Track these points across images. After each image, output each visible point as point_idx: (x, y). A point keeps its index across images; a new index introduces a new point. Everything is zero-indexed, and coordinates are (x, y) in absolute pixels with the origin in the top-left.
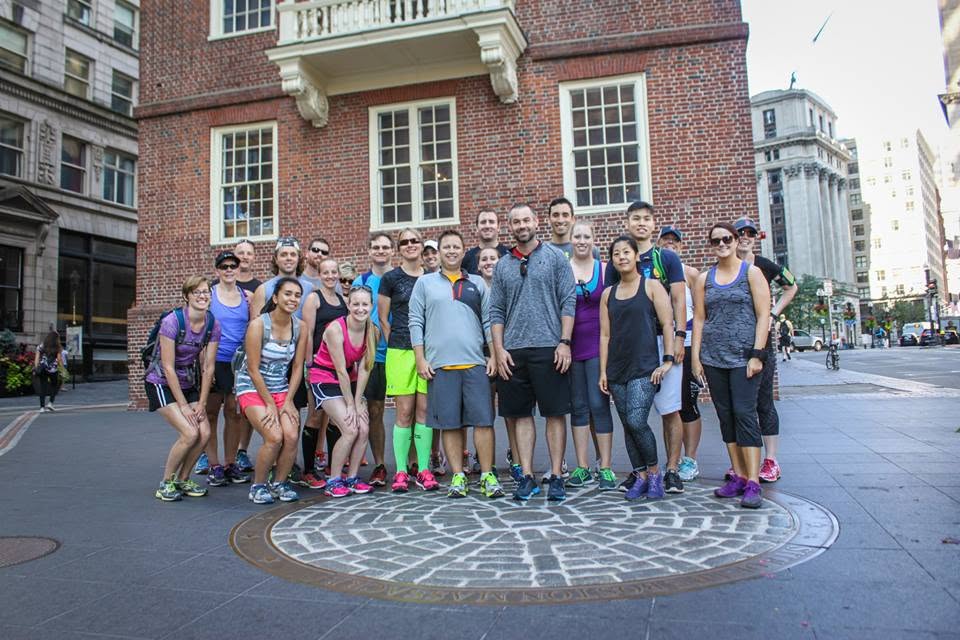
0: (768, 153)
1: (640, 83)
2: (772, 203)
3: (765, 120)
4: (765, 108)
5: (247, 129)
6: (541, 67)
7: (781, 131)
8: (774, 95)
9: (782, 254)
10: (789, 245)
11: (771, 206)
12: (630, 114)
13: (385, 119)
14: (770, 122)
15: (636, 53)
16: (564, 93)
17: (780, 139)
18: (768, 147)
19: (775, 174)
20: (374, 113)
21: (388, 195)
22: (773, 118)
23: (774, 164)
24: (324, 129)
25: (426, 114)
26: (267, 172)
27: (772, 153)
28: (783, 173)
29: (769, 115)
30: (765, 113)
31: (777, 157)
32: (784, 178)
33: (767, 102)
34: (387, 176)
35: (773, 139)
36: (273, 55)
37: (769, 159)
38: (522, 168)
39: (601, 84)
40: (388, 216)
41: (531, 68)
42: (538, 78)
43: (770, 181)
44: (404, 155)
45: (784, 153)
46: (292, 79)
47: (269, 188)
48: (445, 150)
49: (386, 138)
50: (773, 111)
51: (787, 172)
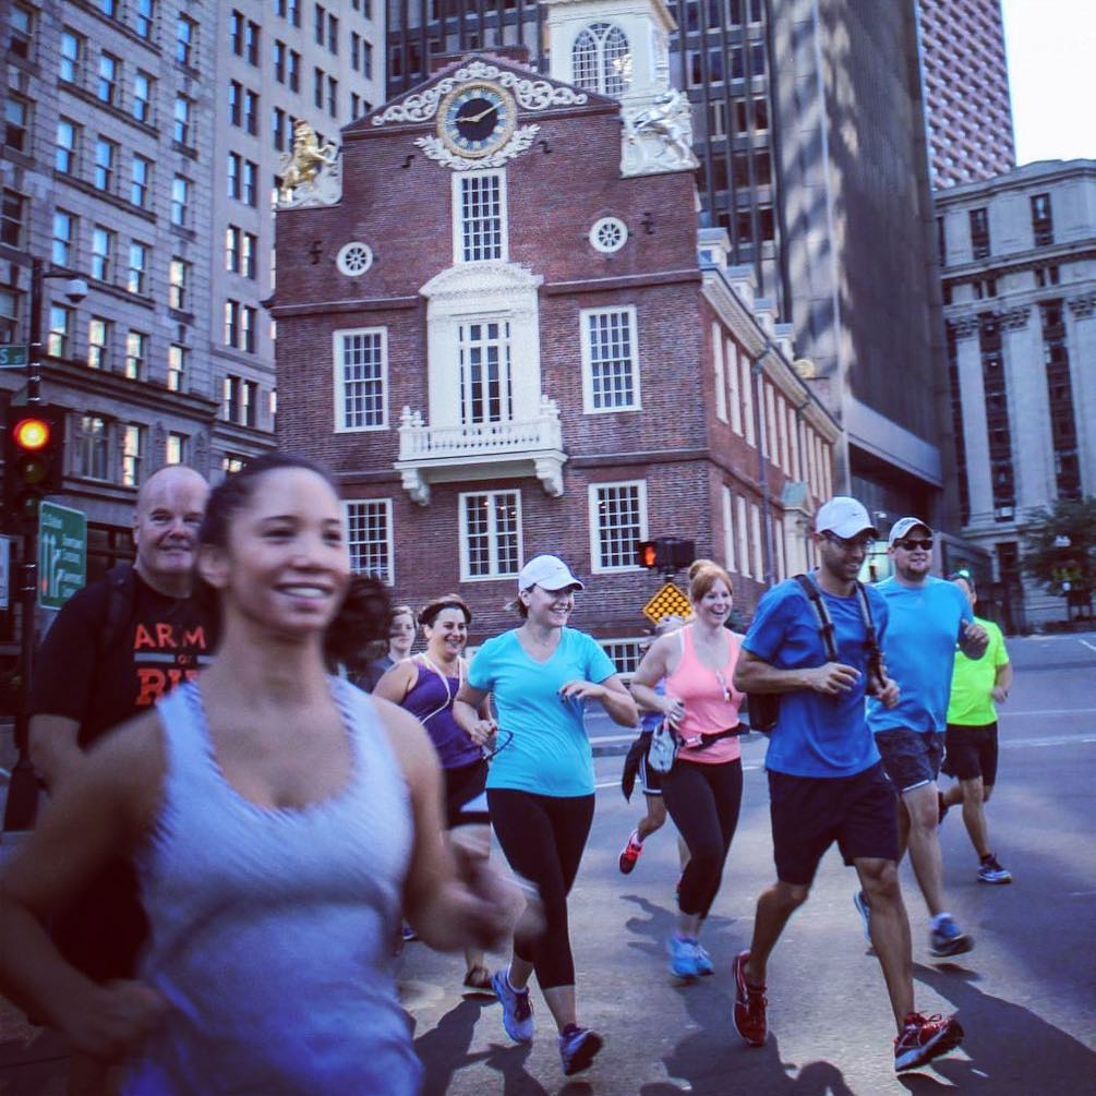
0: (1039, 273)
1: (641, 485)
2: (1049, 360)
3: (1035, 211)
4: (1034, 191)
5: (367, 502)
6: (576, 472)
7: (1063, 234)
8: (1050, 170)
9: (1068, 453)
10: (1080, 436)
11: (1049, 367)
12: (635, 506)
13: (471, 502)
14: (1042, 216)
15: (639, 467)
16: (593, 490)
17: (1060, 247)
18: (1038, 261)
19: (1054, 308)
20: (463, 497)
21: (473, 555)
22: (1047, 209)
23: (1051, 292)
24: (427, 508)
25: (499, 500)
26: (383, 535)
27: (1047, 273)
28: (1066, 309)
29: (1040, 204)
30: (1034, 199)
31: (1055, 278)
32: (1068, 317)
33: (1037, 181)
34: (472, 542)
35: (1046, 248)
36: (397, 466)
37: (1042, 284)
38: (565, 541)
39: (617, 485)
40: (473, 570)
41: (571, 472)
42: (576, 480)
43: (1045, 323)
44: (484, 528)
45: (1067, 273)
46: (411, 481)
47: (384, 546)
48: (512, 526)
49: (471, 516)
50: (1046, 196)
51: (1072, 306)
